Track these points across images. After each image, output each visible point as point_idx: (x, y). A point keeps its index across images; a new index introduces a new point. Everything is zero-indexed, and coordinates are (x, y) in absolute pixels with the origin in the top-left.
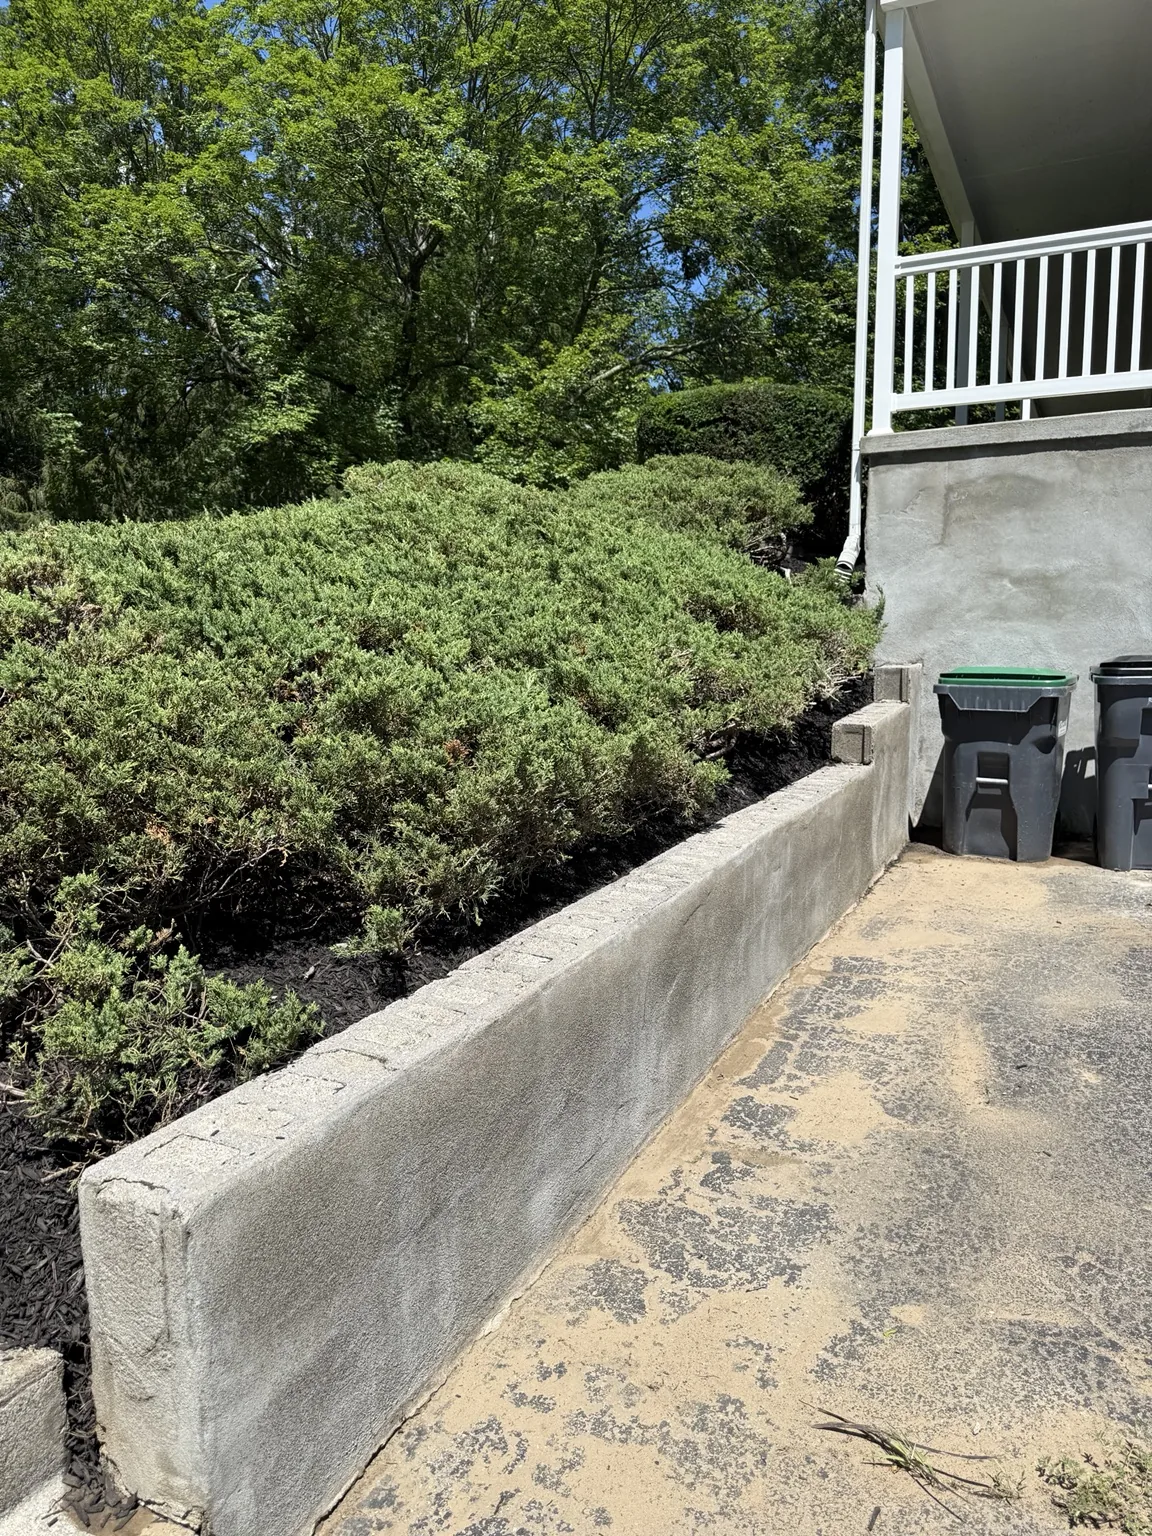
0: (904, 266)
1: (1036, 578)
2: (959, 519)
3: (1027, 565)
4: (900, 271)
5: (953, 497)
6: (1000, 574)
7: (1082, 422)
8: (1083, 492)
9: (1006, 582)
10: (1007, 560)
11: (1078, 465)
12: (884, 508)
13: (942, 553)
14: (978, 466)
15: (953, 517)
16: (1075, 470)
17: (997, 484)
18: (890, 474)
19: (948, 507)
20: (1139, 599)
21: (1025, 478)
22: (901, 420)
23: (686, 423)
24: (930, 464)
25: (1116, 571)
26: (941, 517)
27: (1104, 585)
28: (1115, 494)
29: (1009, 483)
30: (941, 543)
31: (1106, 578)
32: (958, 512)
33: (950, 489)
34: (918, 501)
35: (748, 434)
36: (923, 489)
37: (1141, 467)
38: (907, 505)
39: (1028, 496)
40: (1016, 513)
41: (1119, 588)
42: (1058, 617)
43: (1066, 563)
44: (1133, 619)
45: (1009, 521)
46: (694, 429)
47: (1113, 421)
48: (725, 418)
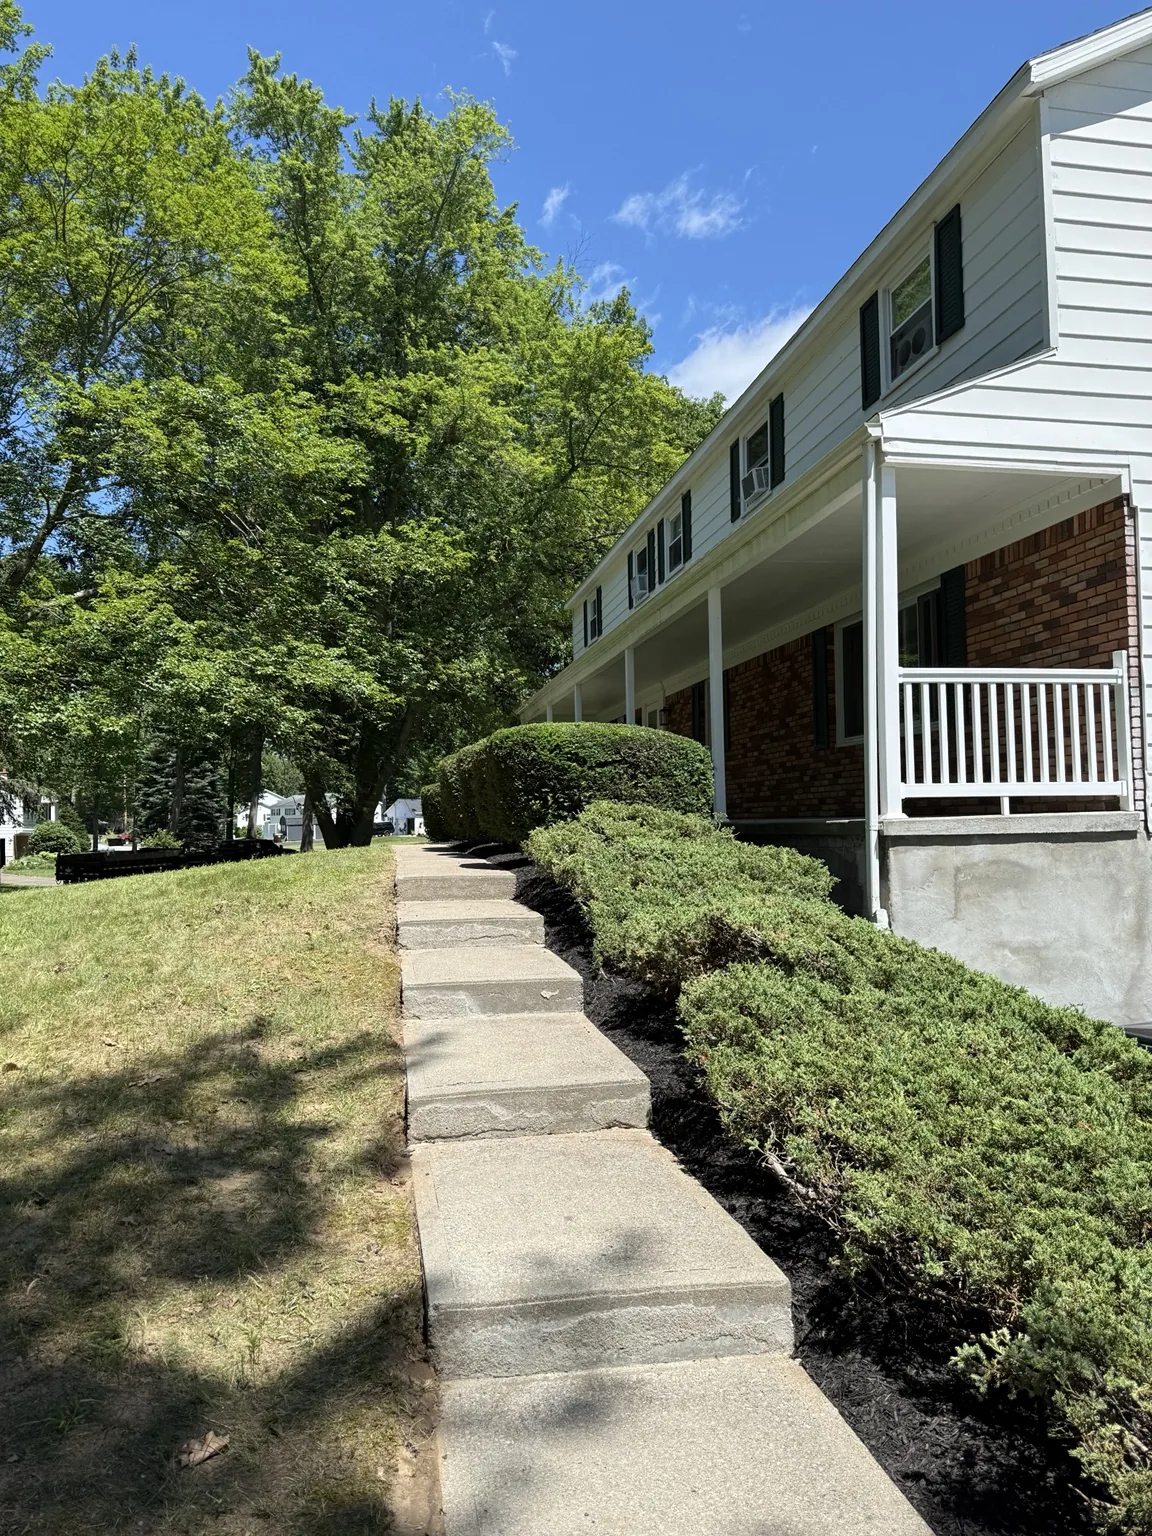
0: (905, 676)
1: (1029, 948)
2: (967, 897)
3: (1021, 938)
4: (902, 680)
5: (961, 877)
6: (1002, 945)
7: (1055, 821)
8: (1057, 876)
9: (1007, 952)
10: (1007, 933)
11: (1052, 855)
12: (904, 885)
13: (956, 927)
14: (979, 851)
15: (962, 895)
16: (1050, 858)
17: (994, 868)
18: (908, 854)
19: (957, 886)
20: (1102, 965)
21: (1016, 864)
22: (913, 807)
23: (582, 762)
24: (941, 848)
25: (1084, 942)
26: (952, 895)
27: (1080, 953)
28: (1079, 880)
29: (1003, 867)
30: (955, 917)
31: (1078, 948)
32: (966, 890)
33: (958, 870)
34: (933, 879)
35: (649, 778)
36: (937, 869)
37: (1094, 858)
38: (925, 882)
39: (1018, 879)
40: (1010, 893)
41: (1086, 955)
42: (1048, 982)
43: (1050, 935)
44: (1100, 981)
45: (1006, 899)
46: (591, 768)
47: (1075, 822)
48: (623, 761)
